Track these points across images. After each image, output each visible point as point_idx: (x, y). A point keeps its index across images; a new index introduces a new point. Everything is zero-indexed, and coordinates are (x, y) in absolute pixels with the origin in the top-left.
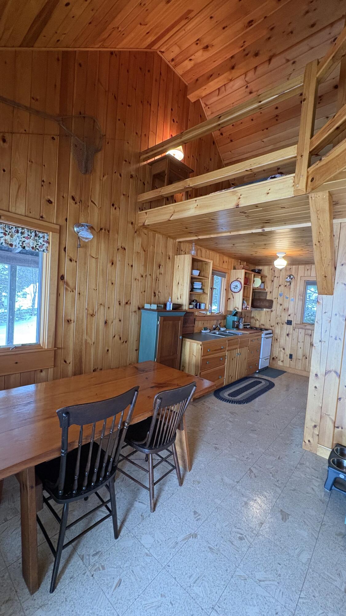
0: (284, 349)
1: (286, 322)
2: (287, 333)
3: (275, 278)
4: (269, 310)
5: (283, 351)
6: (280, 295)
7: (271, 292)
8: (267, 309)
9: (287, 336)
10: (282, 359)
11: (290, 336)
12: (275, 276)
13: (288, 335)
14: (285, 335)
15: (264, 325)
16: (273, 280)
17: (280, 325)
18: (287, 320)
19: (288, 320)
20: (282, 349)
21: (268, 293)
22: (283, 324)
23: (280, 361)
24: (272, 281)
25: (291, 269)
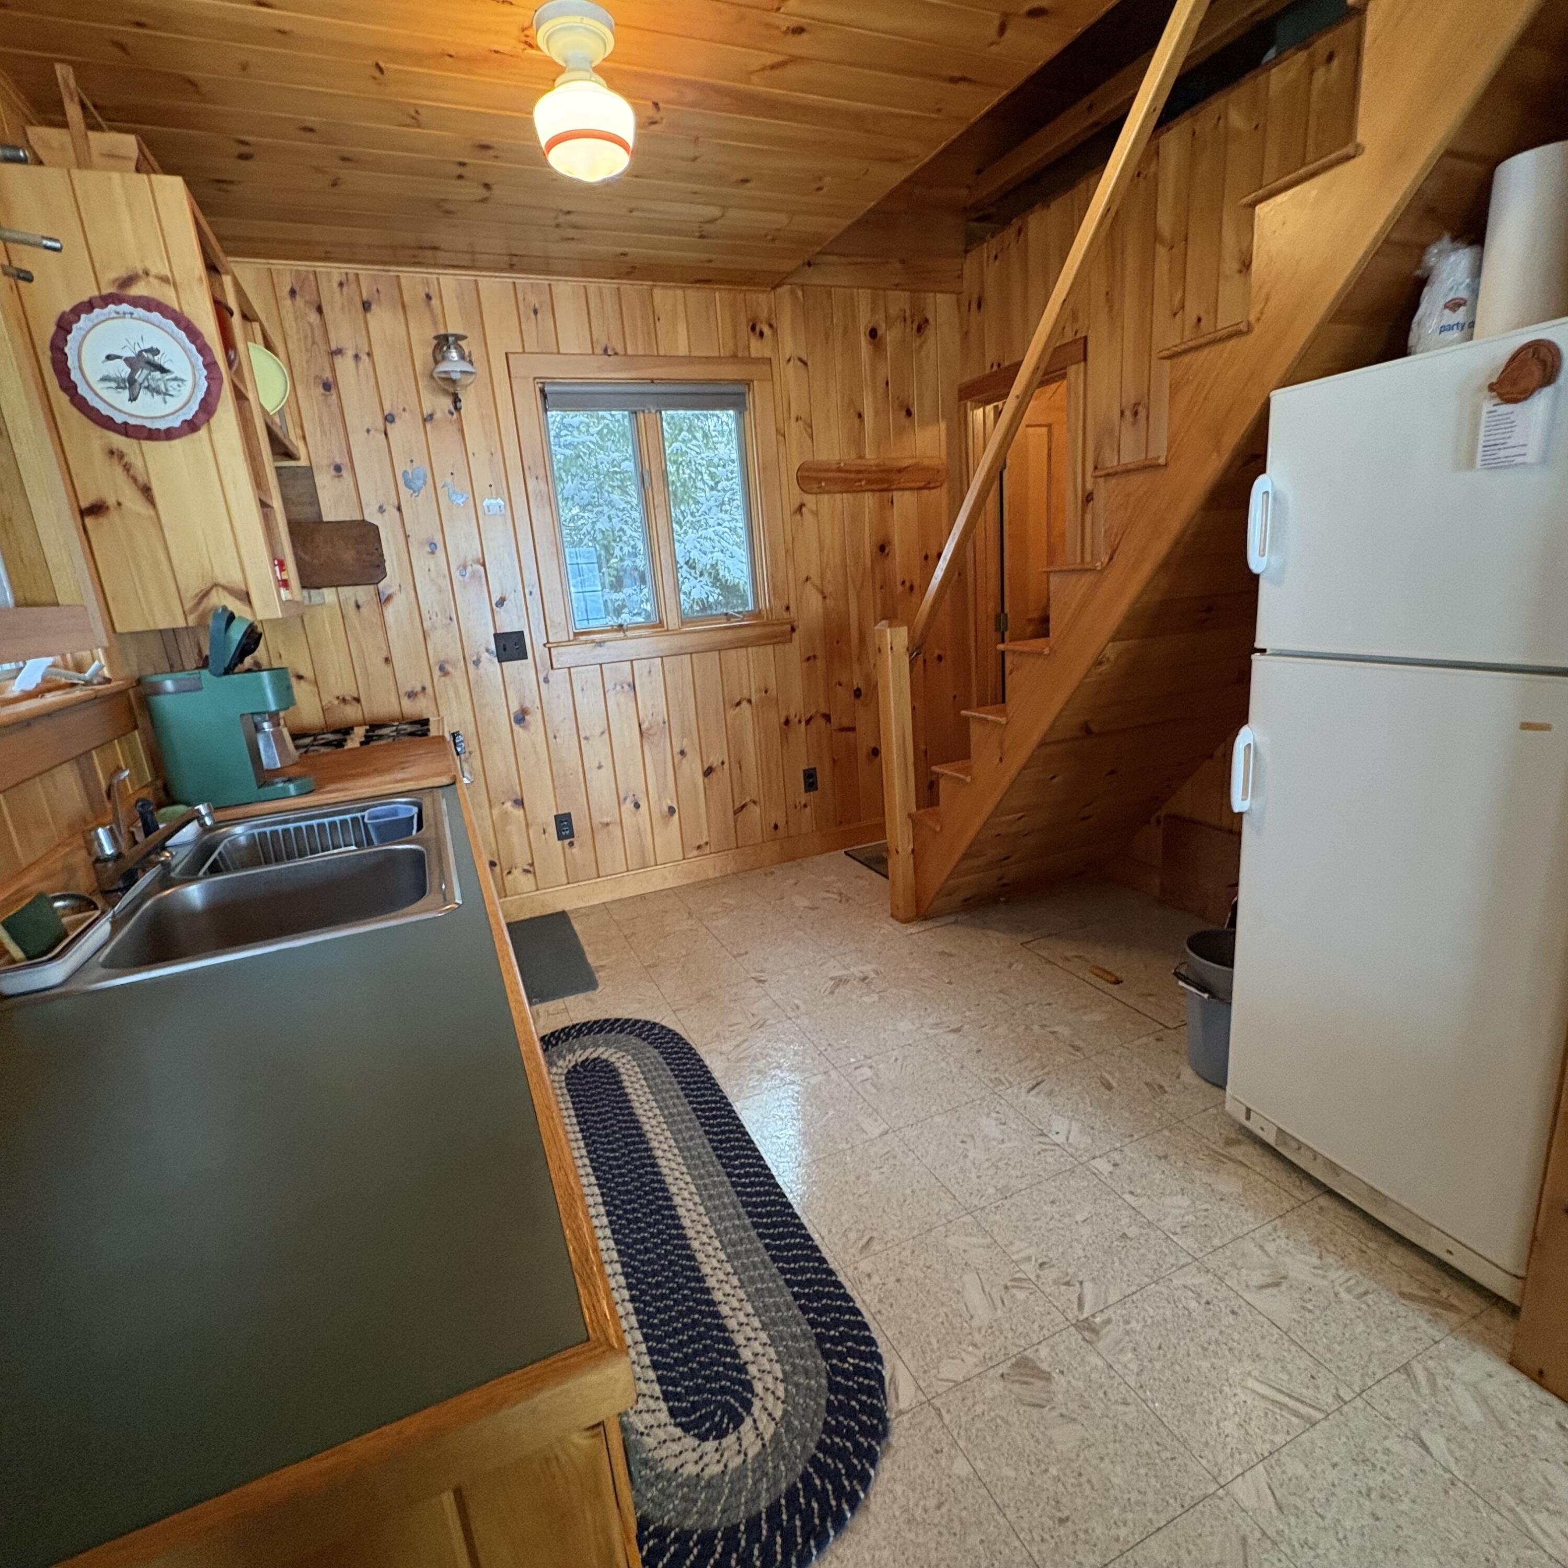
0: (519, 803)
1: (493, 647)
2: (515, 708)
3: (338, 360)
4: (363, 593)
5: (519, 813)
6: (408, 484)
7: (338, 468)
8: (347, 592)
9: (516, 728)
10: (522, 860)
11: (535, 719)
12: (339, 352)
13: (521, 718)
14: (504, 721)
15: (358, 700)
16: (327, 375)
17: (457, 674)
18: (493, 632)
19: (496, 636)
20: (509, 805)
21: (323, 479)
22: (477, 663)
23: (517, 873)
24: (327, 387)
25: (435, 302)
